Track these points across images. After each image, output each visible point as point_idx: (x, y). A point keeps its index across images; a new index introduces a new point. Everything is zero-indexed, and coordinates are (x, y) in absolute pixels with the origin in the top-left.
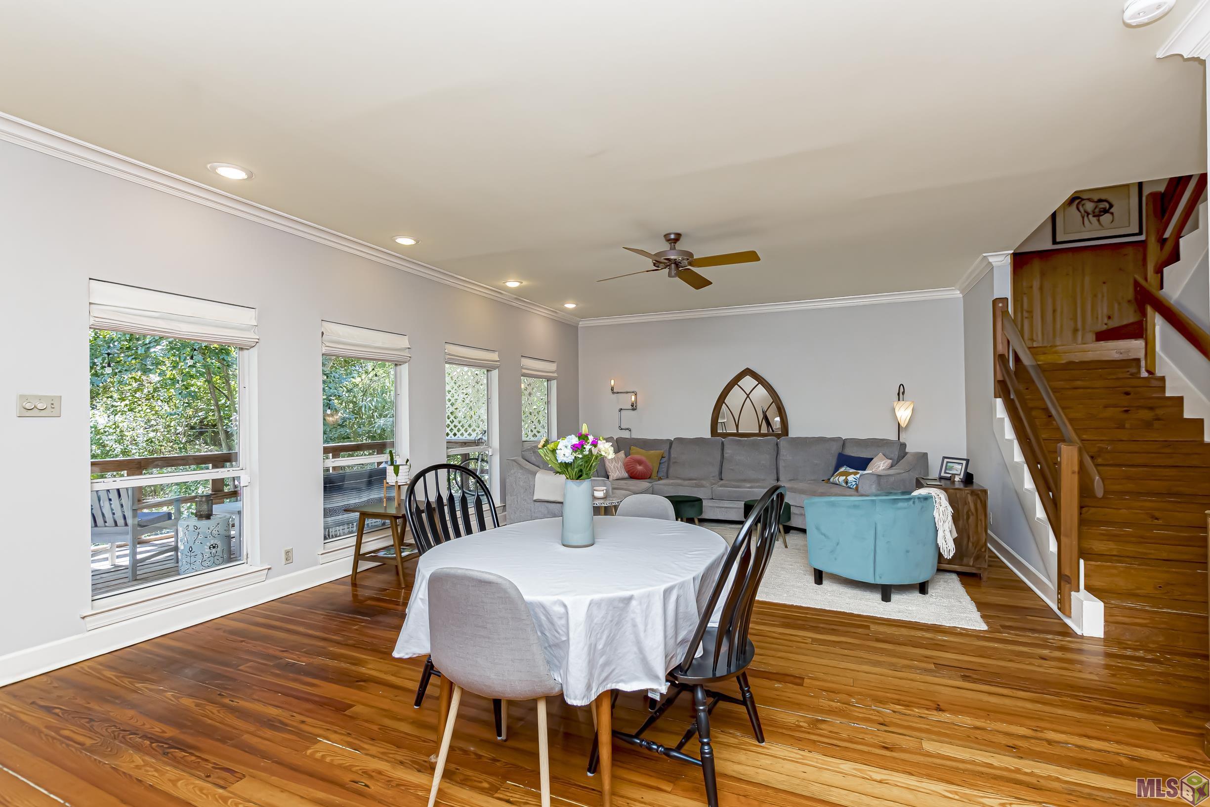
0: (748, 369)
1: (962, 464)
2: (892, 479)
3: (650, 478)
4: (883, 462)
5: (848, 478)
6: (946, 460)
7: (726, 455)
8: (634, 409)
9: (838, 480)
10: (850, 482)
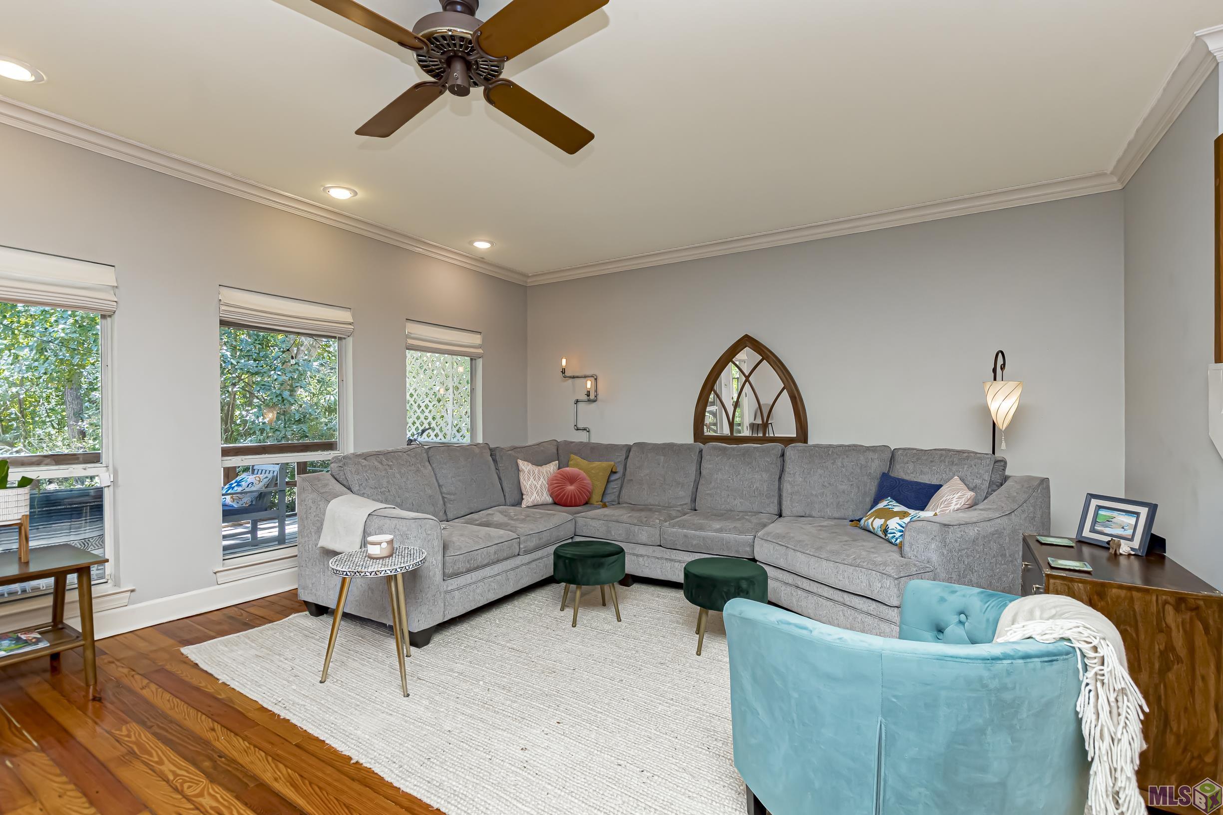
0: (746, 336)
1: (1138, 513)
2: (972, 532)
3: (586, 503)
4: (957, 496)
5: (889, 522)
6: (1094, 503)
7: (704, 472)
8: (593, 401)
9: (874, 523)
10: (893, 531)
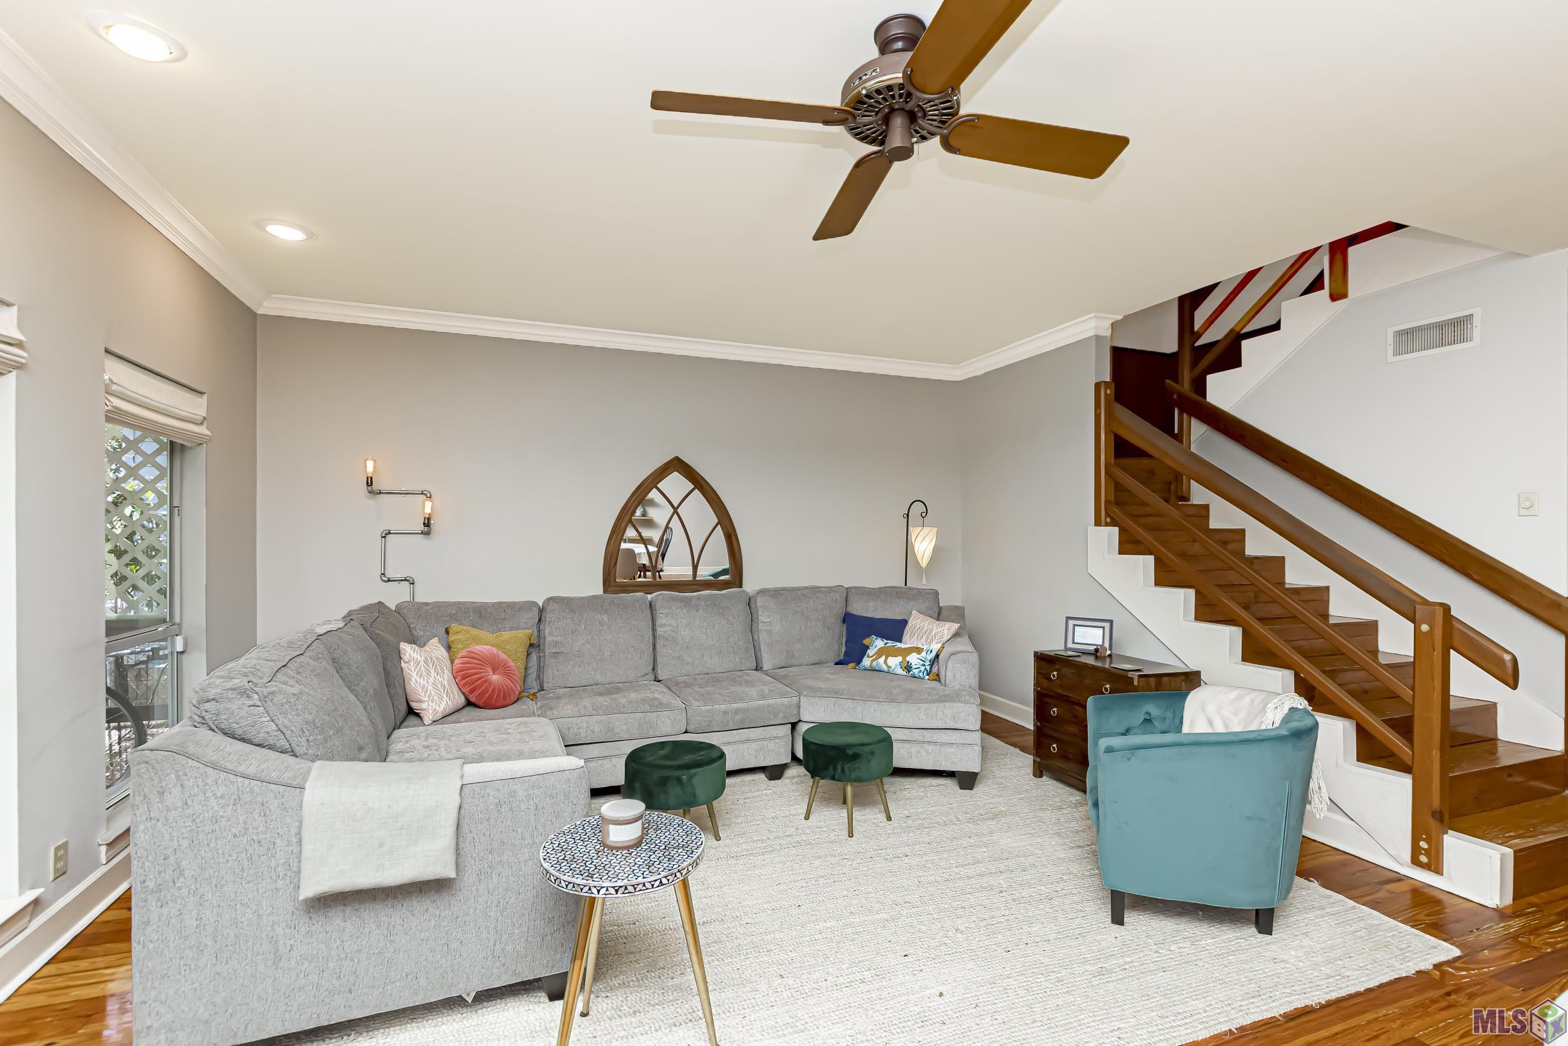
1: (1103, 628)
5: (908, 659)
6: (1072, 623)
7: (660, 631)
8: (427, 533)
9: (885, 662)
10: (917, 666)
